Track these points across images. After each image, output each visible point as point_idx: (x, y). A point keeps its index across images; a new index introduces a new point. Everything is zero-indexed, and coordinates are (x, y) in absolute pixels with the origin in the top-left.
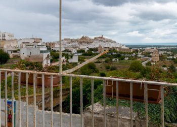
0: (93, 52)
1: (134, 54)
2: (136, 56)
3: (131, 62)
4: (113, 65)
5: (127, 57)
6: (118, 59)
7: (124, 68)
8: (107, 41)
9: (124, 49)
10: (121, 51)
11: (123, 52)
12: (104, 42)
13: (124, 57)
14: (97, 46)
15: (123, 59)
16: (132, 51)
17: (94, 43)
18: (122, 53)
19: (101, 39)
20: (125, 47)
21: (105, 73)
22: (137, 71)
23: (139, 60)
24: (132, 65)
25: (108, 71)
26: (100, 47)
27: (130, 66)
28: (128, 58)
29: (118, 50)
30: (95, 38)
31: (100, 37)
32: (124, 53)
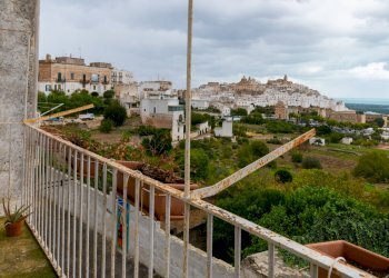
0: (264, 116)
1: (371, 129)
2: (377, 137)
3: (361, 151)
4: (311, 155)
5: (349, 136)
6: (323, 140)
7: (340, 165)
8: (297, 91)
9: (341, 115)
10: (332, 118)
11: (339, 121)
12: (290, 93)
13: (342, 136)
14: (272, 103)
15: (337, 140)
16: (363, 121)
17: (266, 94)
18: (333, 124)
19: (282, 85)
20: (342, 109)
21: (291, 172)
22: (378, 181)
23: (384, 148)
24: (362, 160)
25: (297, 167)
26: (280, 104)
27: (356, 164)
28: (351, 140)
29: (324, 114)
30: (270, 83)
31: (279, 81)
32: (342, 125)
